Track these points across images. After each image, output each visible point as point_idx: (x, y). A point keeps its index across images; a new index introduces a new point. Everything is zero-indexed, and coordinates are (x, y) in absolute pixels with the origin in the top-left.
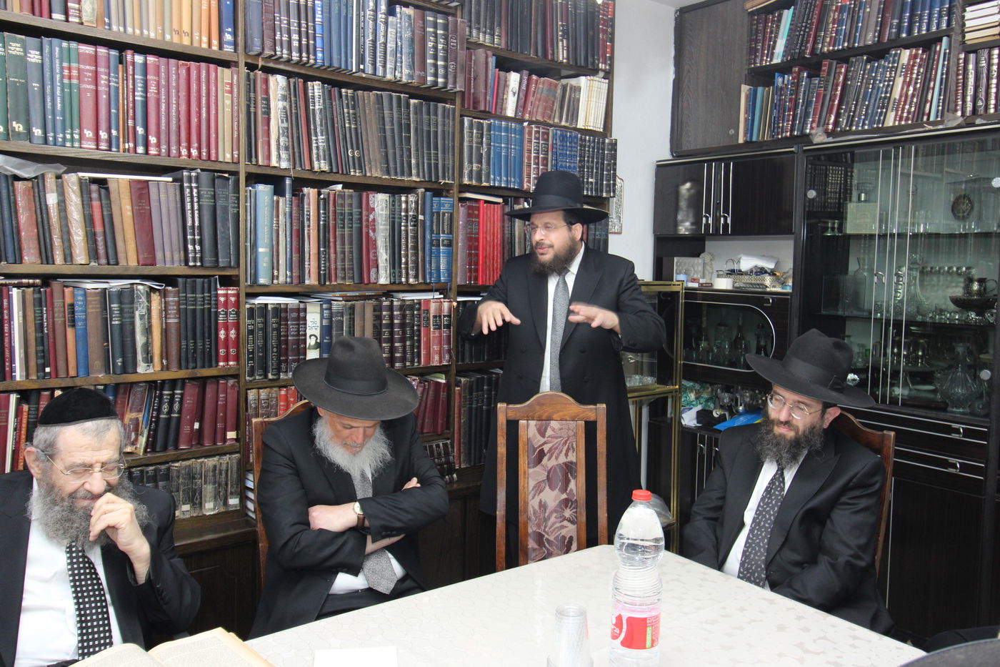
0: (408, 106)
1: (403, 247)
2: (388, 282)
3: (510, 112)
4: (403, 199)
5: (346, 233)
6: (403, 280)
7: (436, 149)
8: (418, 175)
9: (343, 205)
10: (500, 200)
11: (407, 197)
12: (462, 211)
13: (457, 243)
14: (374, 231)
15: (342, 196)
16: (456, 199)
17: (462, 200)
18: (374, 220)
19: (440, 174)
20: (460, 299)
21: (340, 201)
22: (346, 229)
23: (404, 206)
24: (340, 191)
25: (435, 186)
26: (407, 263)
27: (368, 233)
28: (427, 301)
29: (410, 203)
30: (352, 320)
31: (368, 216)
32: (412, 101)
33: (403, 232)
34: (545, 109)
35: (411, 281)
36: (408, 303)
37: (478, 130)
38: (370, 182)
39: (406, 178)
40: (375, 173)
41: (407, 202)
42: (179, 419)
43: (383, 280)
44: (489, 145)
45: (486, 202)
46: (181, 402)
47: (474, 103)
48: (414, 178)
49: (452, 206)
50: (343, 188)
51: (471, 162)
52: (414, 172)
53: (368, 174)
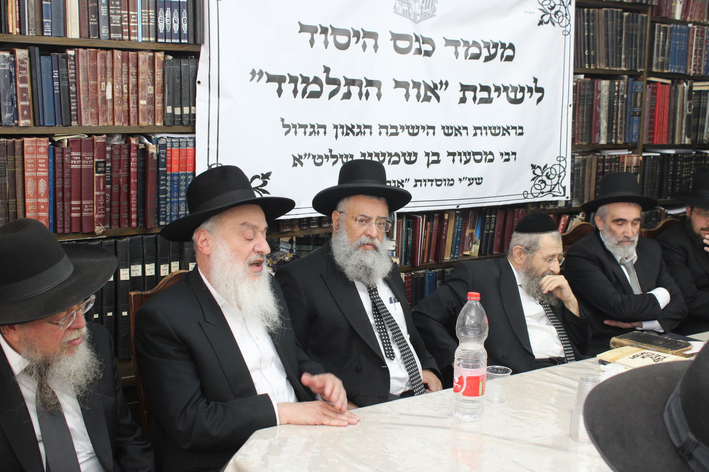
0: (622, 17)
1: (615, 118)
2: (605, 143)
3: (678, 16)
4: (616, 83)
5: (585, 108)
6: (613, 141)
7: (636, 47)
8: (625, 66)
9: (584, 90)
10: (669, 82)
11: (619, 82)
12: (649, 90)
13: (644, 114)
14: (599, 106)
15: (584, 83)
16: (645, 82)
17: (649, 82)
18: (600, 99)
19: (638, 65)
20: (644, 154)
21: (583, 87)
22: (585, 106)
23: (617, 88)
24: (583, 80)
25: (633, 73)
26: (616, 129)
27: (596, 108)
28: (624, 156)
29: (621, 86)
30: (584, 169)
31: (597, 96)
32: (626, 14)
33: (615, 107)
34: (700, 13)
35: (619, 142)
36: (614, 157)
37: (664, 32)
38: (599, 72)
39: (618, 69)
40: (602, 66)
41: (619, 86)
42: (493, 234)
43: (603, 142)
44: (670, 42)
45: (662, 83)
46: (495, 223)
47: (658, 11)
48: (624, 69)
49: (642, 87)
50: (585, 77)
51: (658, 56)
52: (623, 64)
53: (598, 67)
